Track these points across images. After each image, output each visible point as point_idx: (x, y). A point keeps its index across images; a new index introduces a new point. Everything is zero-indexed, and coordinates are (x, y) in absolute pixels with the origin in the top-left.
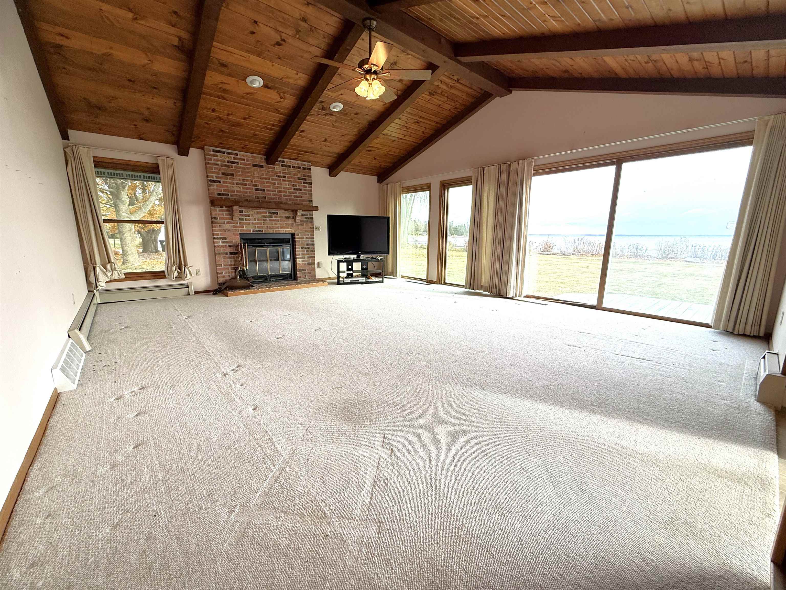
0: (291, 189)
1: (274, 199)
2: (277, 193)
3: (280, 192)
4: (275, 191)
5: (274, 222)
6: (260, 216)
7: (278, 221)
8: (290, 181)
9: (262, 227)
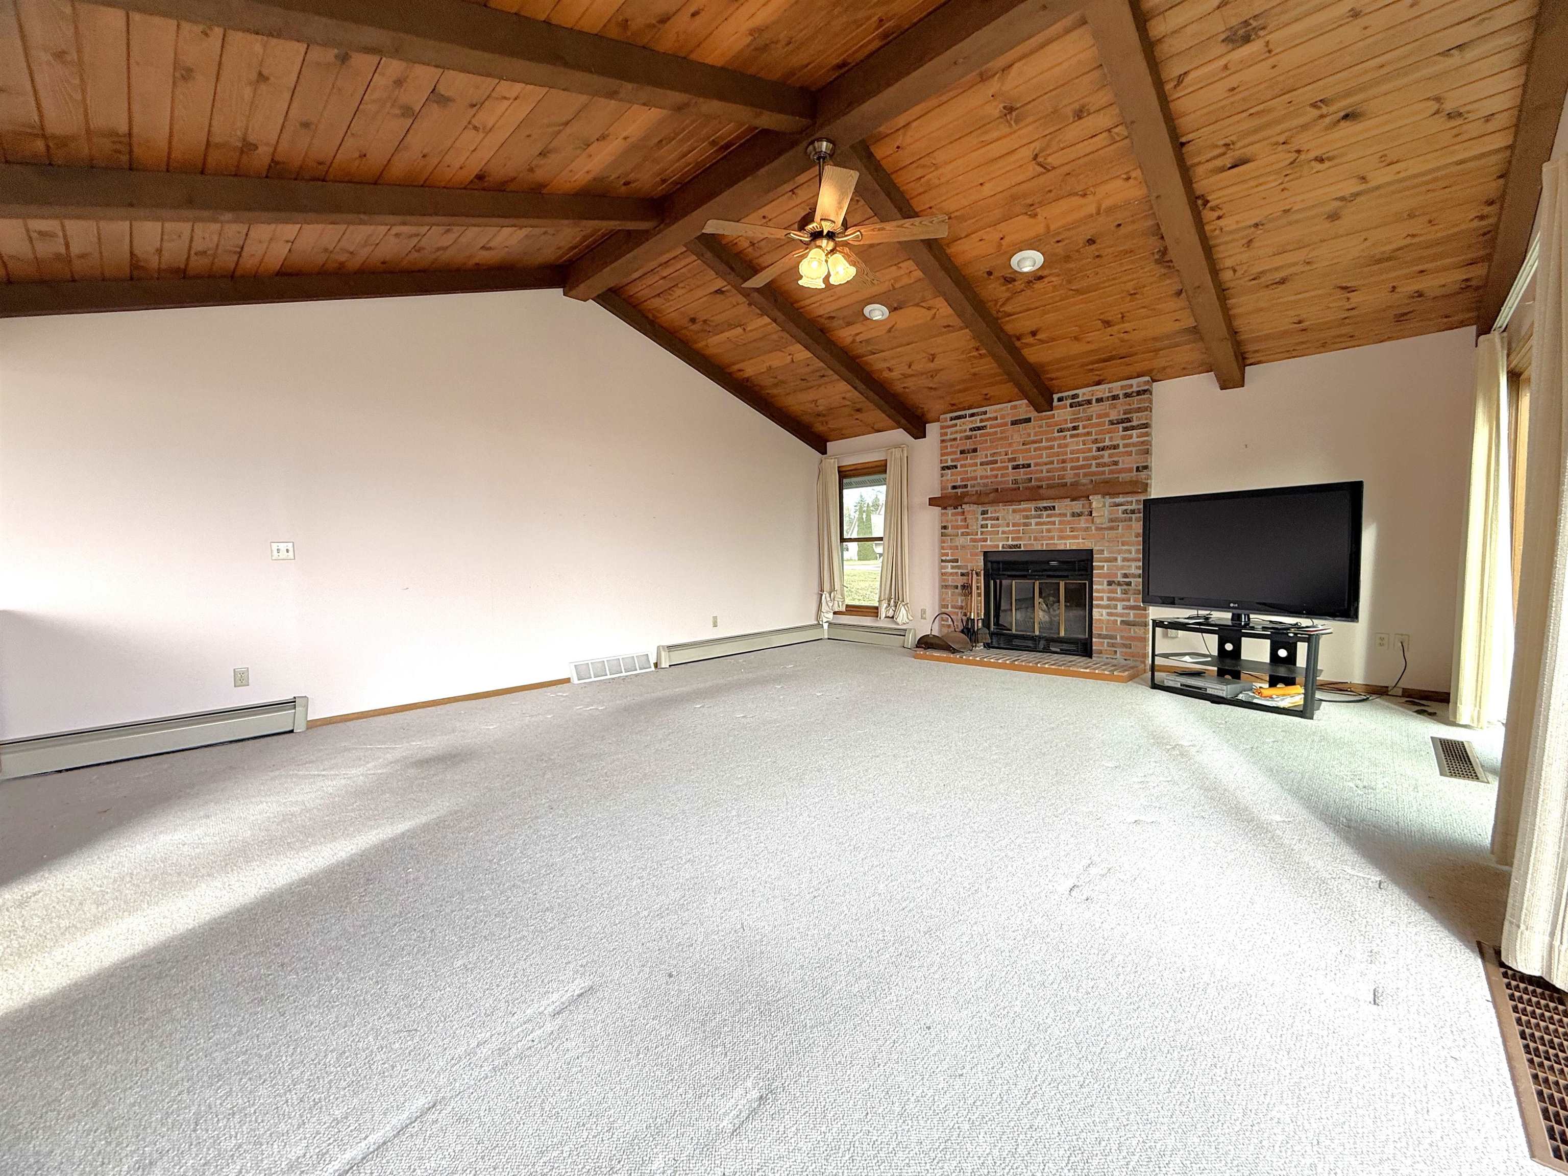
0: (1090, 450)
1: (1049, 478)
2: (1055, 465)
3: (1064, 461)
4: (1052, 463)
5: (1045, 527)
6: (1018, 518)
7: (1054, 523)
8: (1089, 434)
9: (1019, 539)
